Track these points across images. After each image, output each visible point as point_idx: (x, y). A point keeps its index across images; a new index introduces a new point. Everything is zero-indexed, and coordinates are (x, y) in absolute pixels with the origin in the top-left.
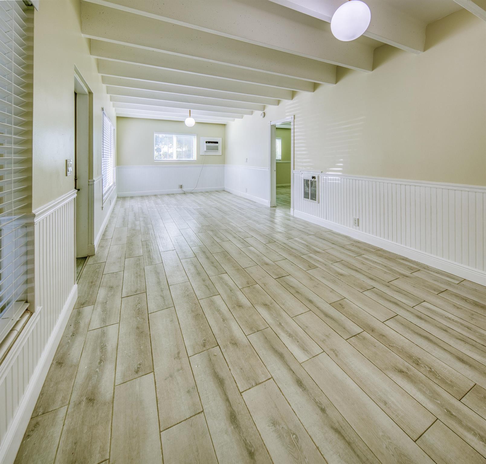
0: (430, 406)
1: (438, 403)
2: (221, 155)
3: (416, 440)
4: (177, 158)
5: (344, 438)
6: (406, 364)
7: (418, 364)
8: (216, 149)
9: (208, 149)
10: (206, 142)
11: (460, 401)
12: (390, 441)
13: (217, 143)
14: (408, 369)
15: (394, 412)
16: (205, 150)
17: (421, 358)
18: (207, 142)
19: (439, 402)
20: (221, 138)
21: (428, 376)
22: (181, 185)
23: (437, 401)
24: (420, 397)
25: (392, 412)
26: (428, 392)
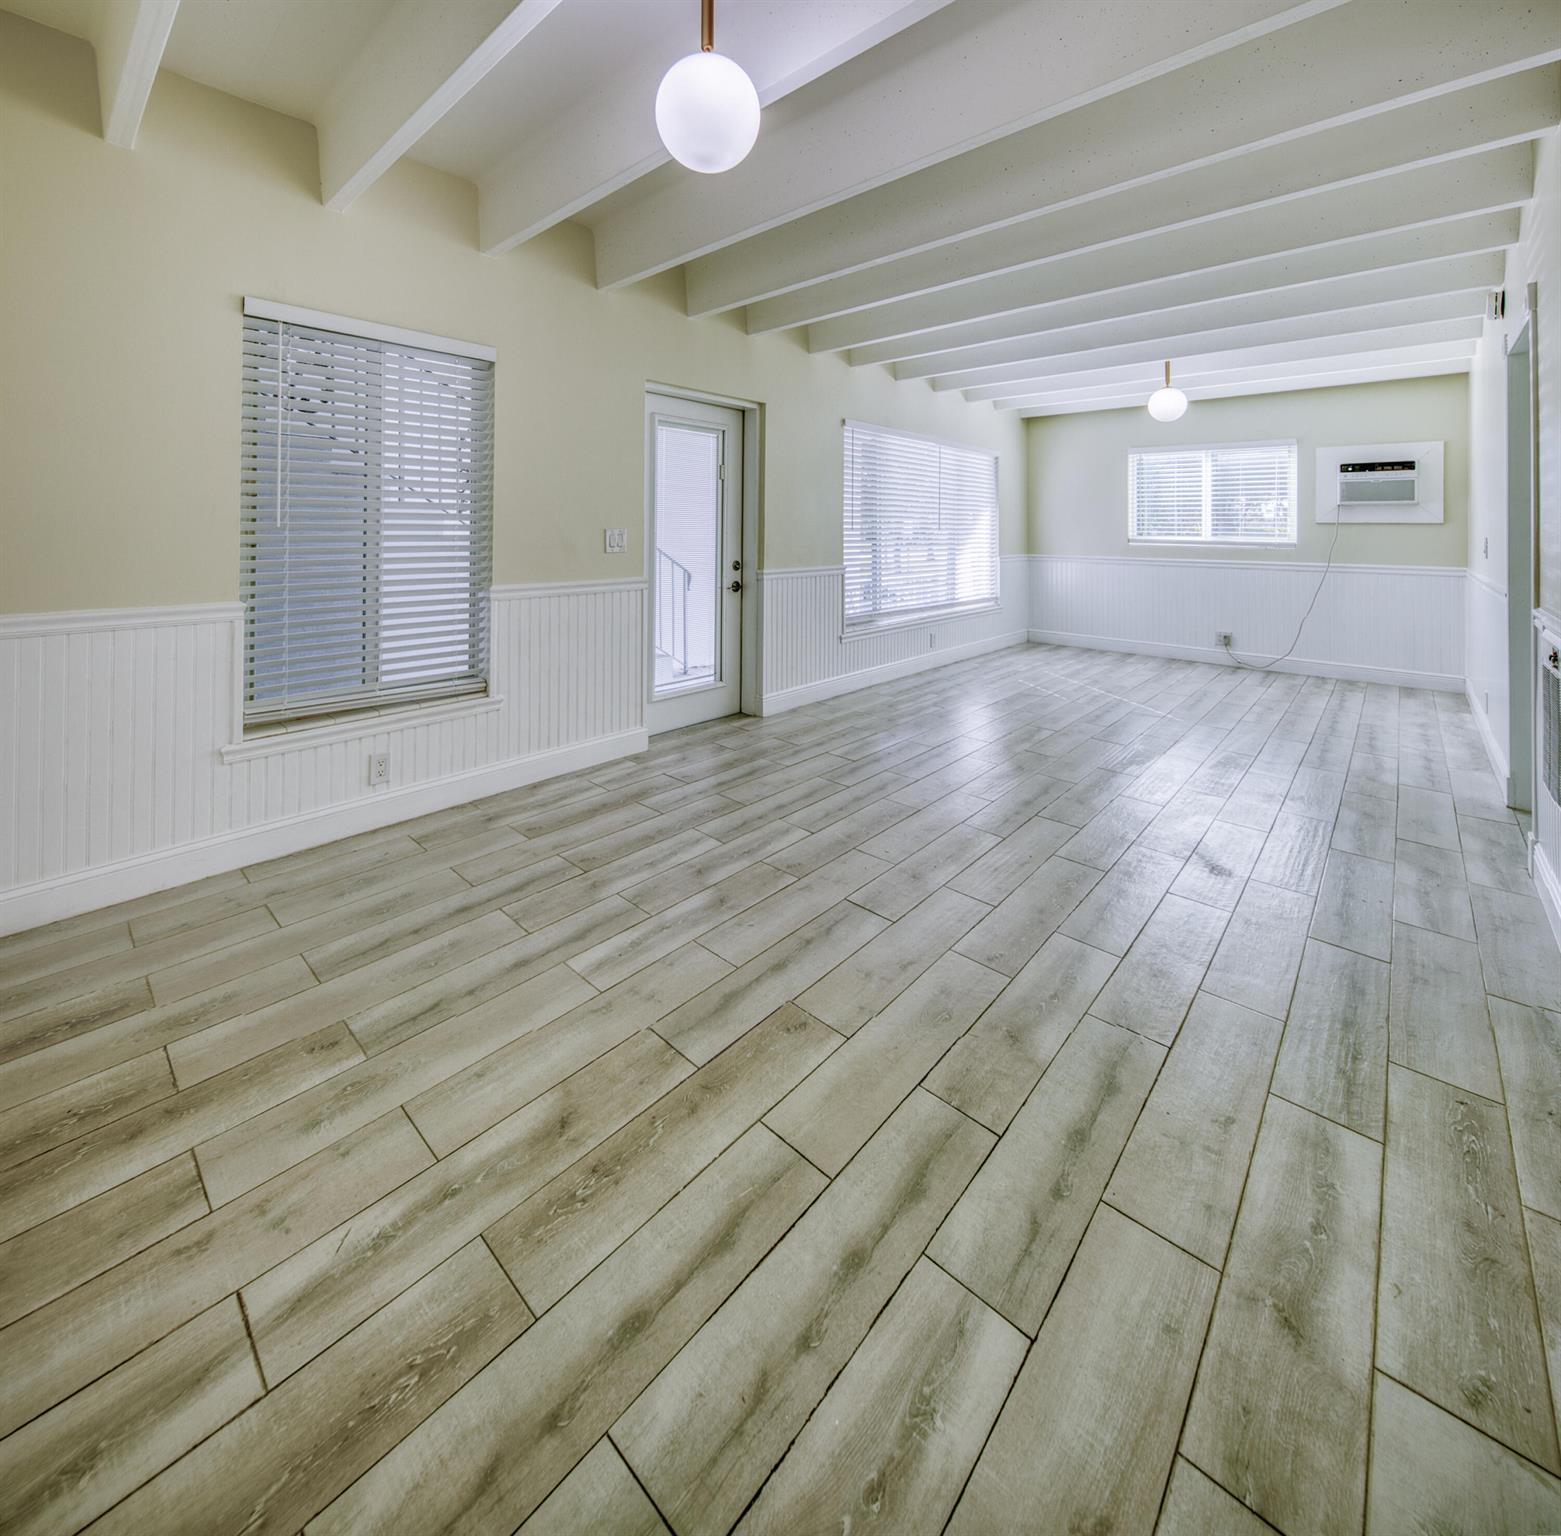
0: (469, 1157)
1: (476, 1177)
2: (1440, 524)
3: (403, 1109)
4: (1213, 535)
5: (423, 1013)
6: (592, 1143)
7: (594, 1171)
8: (1406, 493)
9: (1350, 494)
10: (1344, 468)
11: (481, 1235)
12: (410, 1070)
13: (1409, 465)
14: (574, 1140)
15: (459, 1086)
16: (1338, 503)
17: (621, 1188)
18: (1349, 465)
19: (479, 1180)
20: (1440, 445)
21: (557, 1184)
22: (1223, 635)
23: (481, 1177)
24: (492, 1144)
25: (459, 1083)
26: (506, 1165)
